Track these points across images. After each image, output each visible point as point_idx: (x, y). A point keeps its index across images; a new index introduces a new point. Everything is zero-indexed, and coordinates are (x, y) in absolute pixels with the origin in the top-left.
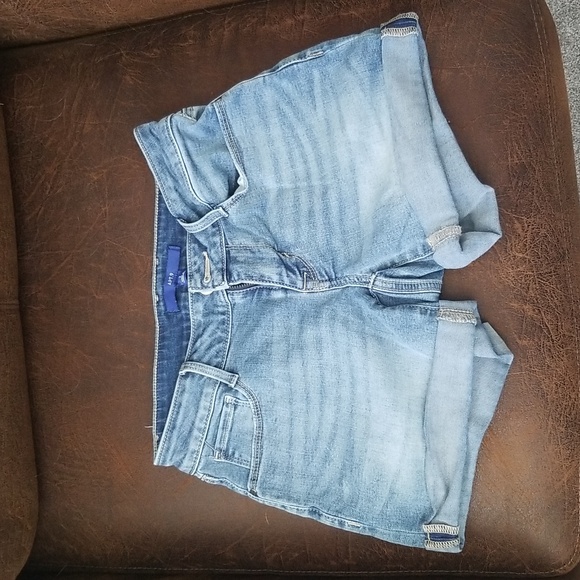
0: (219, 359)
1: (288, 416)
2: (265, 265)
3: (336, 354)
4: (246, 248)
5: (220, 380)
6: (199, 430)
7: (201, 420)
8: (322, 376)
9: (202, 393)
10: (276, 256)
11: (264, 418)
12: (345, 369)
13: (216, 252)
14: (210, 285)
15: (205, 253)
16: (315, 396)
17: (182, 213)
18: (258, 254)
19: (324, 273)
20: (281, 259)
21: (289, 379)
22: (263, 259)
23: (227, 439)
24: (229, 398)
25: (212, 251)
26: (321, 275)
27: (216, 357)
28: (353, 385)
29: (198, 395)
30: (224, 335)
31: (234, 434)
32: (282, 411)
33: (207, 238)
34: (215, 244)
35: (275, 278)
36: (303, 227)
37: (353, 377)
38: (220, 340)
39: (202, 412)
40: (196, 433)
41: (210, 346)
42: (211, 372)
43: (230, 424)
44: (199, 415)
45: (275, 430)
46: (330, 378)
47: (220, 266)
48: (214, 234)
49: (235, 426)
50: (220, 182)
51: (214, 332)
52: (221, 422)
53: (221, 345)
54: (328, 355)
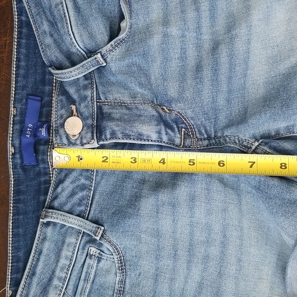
0: (82, 208)
1: (153, 271)
2: (143, 123)
3: (209, 213)
4: (122, 105)
5: (83, 230)
6: (60, 279)
7: (62, 269)
8: (192, 234)
9: (63, 242)
10: (155, 113)
11: (129, 273)
12: (217, 228)
13: (86, 107)
14: (78, 142)
15: (74, 107)
16: (182, 253)
17: (54, 59)
18: (135, 111)
19: (203, 131)
20: (160, 115)
21: (157, 234)
22: (140, 116)
23: (87, 291)
24: (93, 250)
25: (82, 105)
26: (200, 133)
27: (79, 205)
28: (224, 245)
29: (60, 244)
30: (87, 182)
31: (96, 287)
32: (147, 265)
33: (78, 91)
34: (86, 98)
35: (154, 136)
36: (189, 82)
37: (225, 236)
38: (83, 188)
39: (63, 262)
40: (56, 282)
41: (73, 194)
42: (74, 222)
43: (92, 276)
44: (60, 264)
45: (139, 285)
46: (200, 236)
47: (89, 122)
48: (85, 87)
49: (97, 280)
50: (101, 26)
51: (77, 179)
52: (84, 274)
53: (85, 193)
54: (200, 213)
